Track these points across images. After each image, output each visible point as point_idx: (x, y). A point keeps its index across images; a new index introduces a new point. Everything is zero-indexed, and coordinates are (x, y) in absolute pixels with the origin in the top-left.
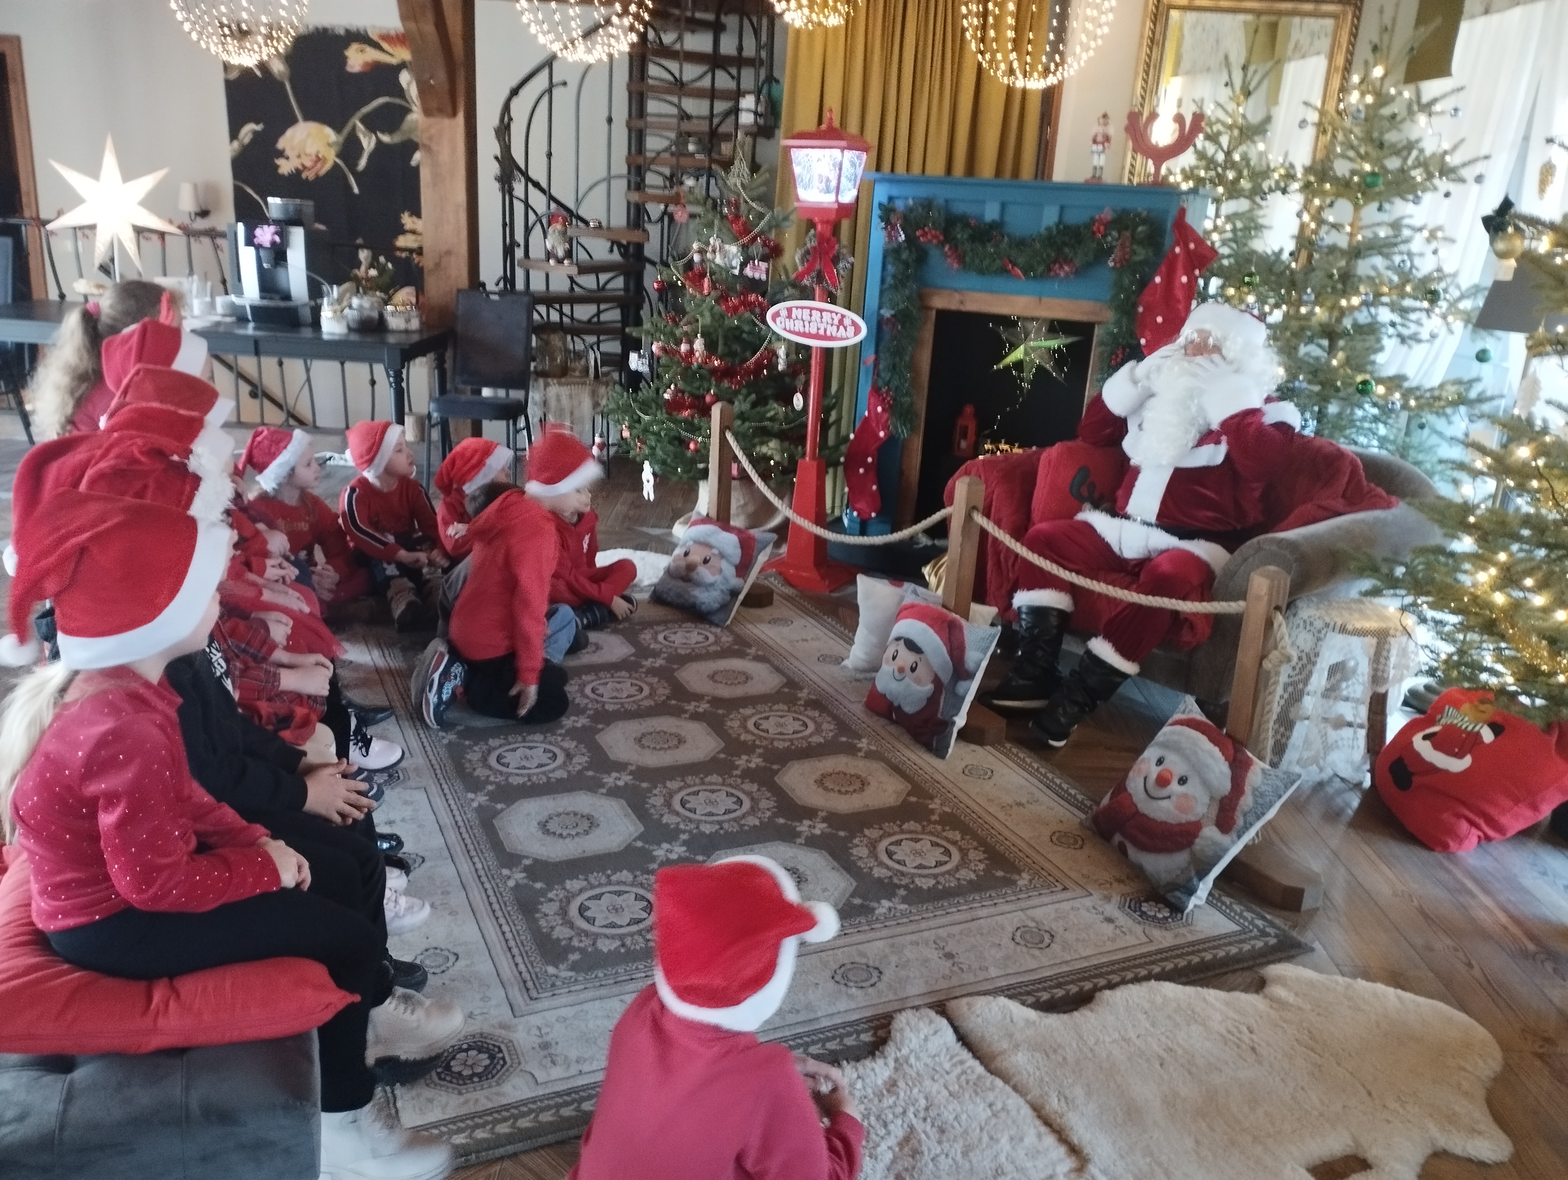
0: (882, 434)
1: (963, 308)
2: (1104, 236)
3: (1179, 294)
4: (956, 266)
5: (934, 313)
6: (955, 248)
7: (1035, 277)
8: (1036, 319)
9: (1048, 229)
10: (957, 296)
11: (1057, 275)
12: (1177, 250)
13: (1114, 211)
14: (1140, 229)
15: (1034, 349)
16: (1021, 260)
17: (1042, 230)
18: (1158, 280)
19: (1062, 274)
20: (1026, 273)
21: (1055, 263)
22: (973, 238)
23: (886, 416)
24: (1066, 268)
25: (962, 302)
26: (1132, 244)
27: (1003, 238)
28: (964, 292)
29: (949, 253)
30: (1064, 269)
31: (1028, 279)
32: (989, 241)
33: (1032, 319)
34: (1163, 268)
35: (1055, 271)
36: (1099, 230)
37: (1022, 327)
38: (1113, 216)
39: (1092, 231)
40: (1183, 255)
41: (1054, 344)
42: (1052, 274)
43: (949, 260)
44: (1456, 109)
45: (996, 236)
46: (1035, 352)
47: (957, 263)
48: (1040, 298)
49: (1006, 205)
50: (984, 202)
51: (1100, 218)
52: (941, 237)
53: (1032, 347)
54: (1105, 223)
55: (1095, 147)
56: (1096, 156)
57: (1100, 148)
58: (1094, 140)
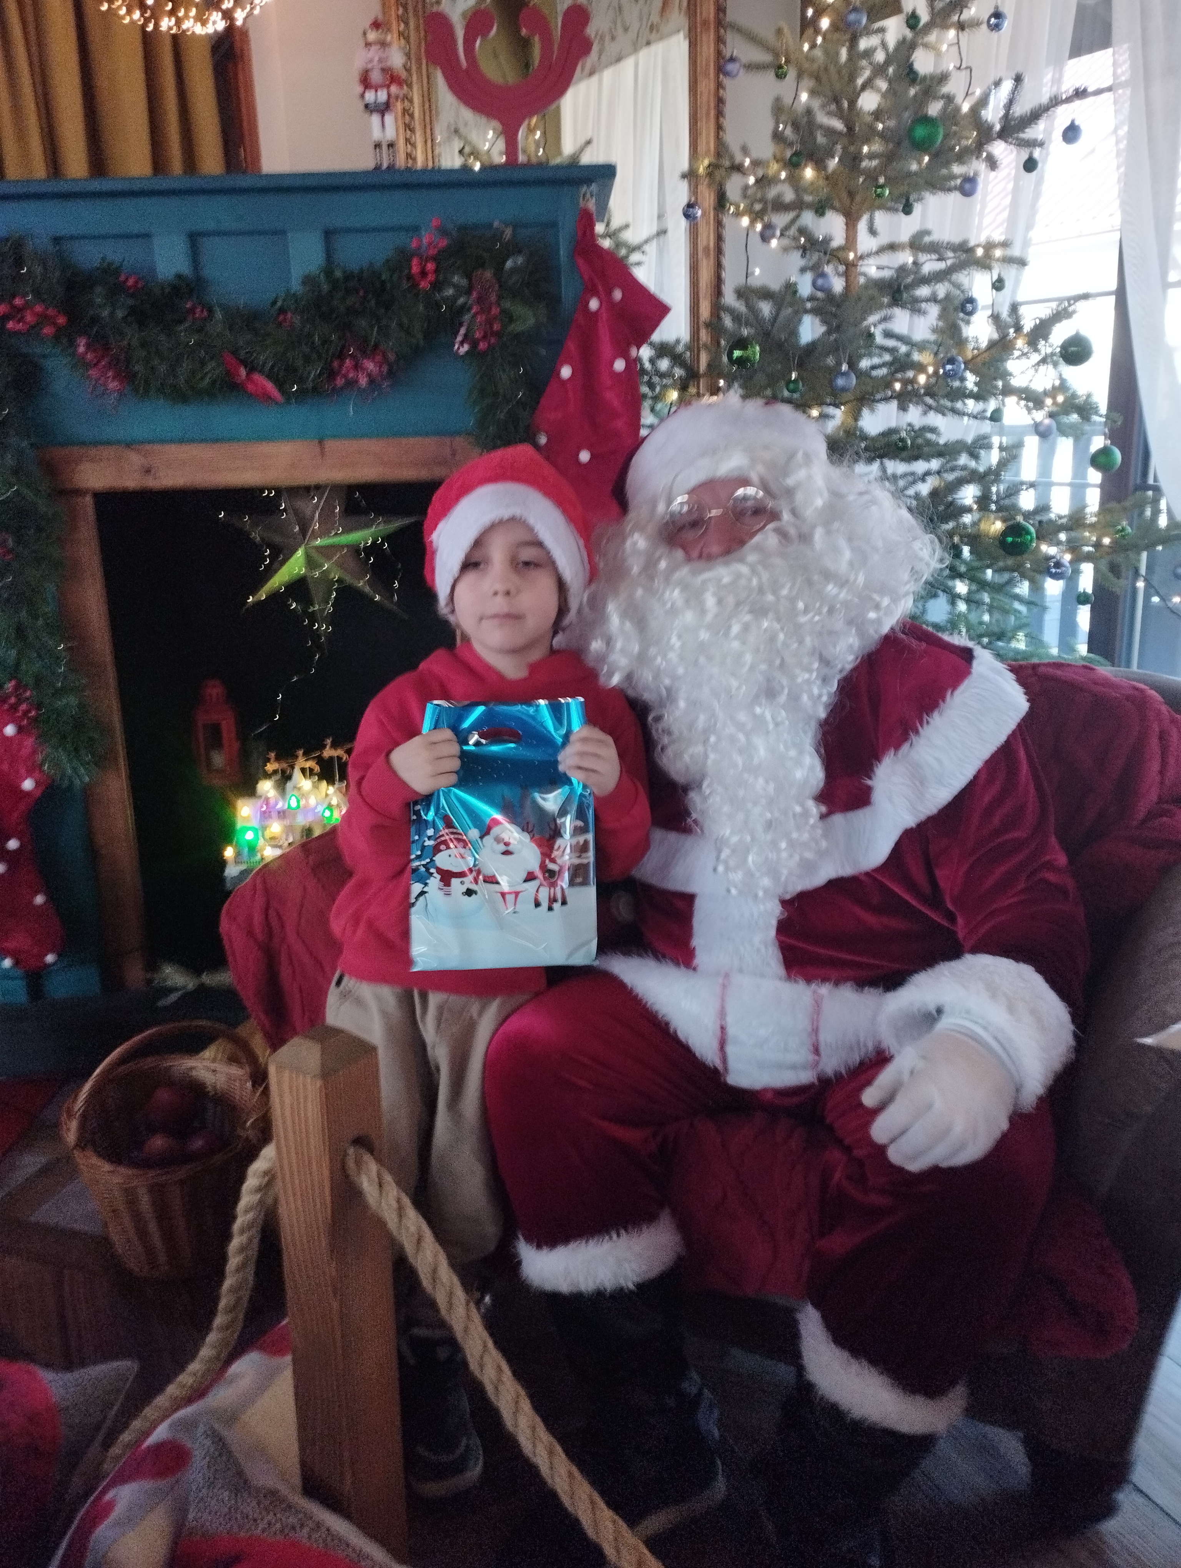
0: (28, 784)
1: (153, 484)
2: (437, 286)
3: (612, 397)
4: (113, 385)
5: (89, 500)
6: (101, 344)
7: (302, 395)
8: (318, 488)
9: (308, 280)
10: (135, 459)
11: (351, 384)
12: (594, 304)
13: (443, 231)
14: (509, 264)
15: (327, 551)
16: (263, 357)
17: (296, 286)
18: (566, 372)
19: (363, 381)
20: (281, 385)
21: (341, 356)
22: (139, 319)
23: (29, 741)
24: (370, 366)
25: (148, 471)
26: (500, 297)
27: (211, 311)
28: (148, 447)
29: (89, 356)
30: (364, 369)
31: (288, 401)
32: (180, 322)
33: (307, 490)
34: (571, 346)
35: (345, 376)
36: (423, 274)
37: (290, 511)
38: (445, 243)
39: (410, 277)
40: (604, 316)
41: (363, 536)
42: (340, 382)
43: (93, 372)
44: (997, 15)
45: (192, 310)
46: (328, 558)
47: (114, 378)
48: (321, 442)
49: (194, 239)
50: (147, 236)
51: (419, 247)
52: (61, 320)
53: (319, 549)
54: (434, 258)
55: (370, 96)
56: (375, 119)
57: (382, 96)
58: (366, 82)
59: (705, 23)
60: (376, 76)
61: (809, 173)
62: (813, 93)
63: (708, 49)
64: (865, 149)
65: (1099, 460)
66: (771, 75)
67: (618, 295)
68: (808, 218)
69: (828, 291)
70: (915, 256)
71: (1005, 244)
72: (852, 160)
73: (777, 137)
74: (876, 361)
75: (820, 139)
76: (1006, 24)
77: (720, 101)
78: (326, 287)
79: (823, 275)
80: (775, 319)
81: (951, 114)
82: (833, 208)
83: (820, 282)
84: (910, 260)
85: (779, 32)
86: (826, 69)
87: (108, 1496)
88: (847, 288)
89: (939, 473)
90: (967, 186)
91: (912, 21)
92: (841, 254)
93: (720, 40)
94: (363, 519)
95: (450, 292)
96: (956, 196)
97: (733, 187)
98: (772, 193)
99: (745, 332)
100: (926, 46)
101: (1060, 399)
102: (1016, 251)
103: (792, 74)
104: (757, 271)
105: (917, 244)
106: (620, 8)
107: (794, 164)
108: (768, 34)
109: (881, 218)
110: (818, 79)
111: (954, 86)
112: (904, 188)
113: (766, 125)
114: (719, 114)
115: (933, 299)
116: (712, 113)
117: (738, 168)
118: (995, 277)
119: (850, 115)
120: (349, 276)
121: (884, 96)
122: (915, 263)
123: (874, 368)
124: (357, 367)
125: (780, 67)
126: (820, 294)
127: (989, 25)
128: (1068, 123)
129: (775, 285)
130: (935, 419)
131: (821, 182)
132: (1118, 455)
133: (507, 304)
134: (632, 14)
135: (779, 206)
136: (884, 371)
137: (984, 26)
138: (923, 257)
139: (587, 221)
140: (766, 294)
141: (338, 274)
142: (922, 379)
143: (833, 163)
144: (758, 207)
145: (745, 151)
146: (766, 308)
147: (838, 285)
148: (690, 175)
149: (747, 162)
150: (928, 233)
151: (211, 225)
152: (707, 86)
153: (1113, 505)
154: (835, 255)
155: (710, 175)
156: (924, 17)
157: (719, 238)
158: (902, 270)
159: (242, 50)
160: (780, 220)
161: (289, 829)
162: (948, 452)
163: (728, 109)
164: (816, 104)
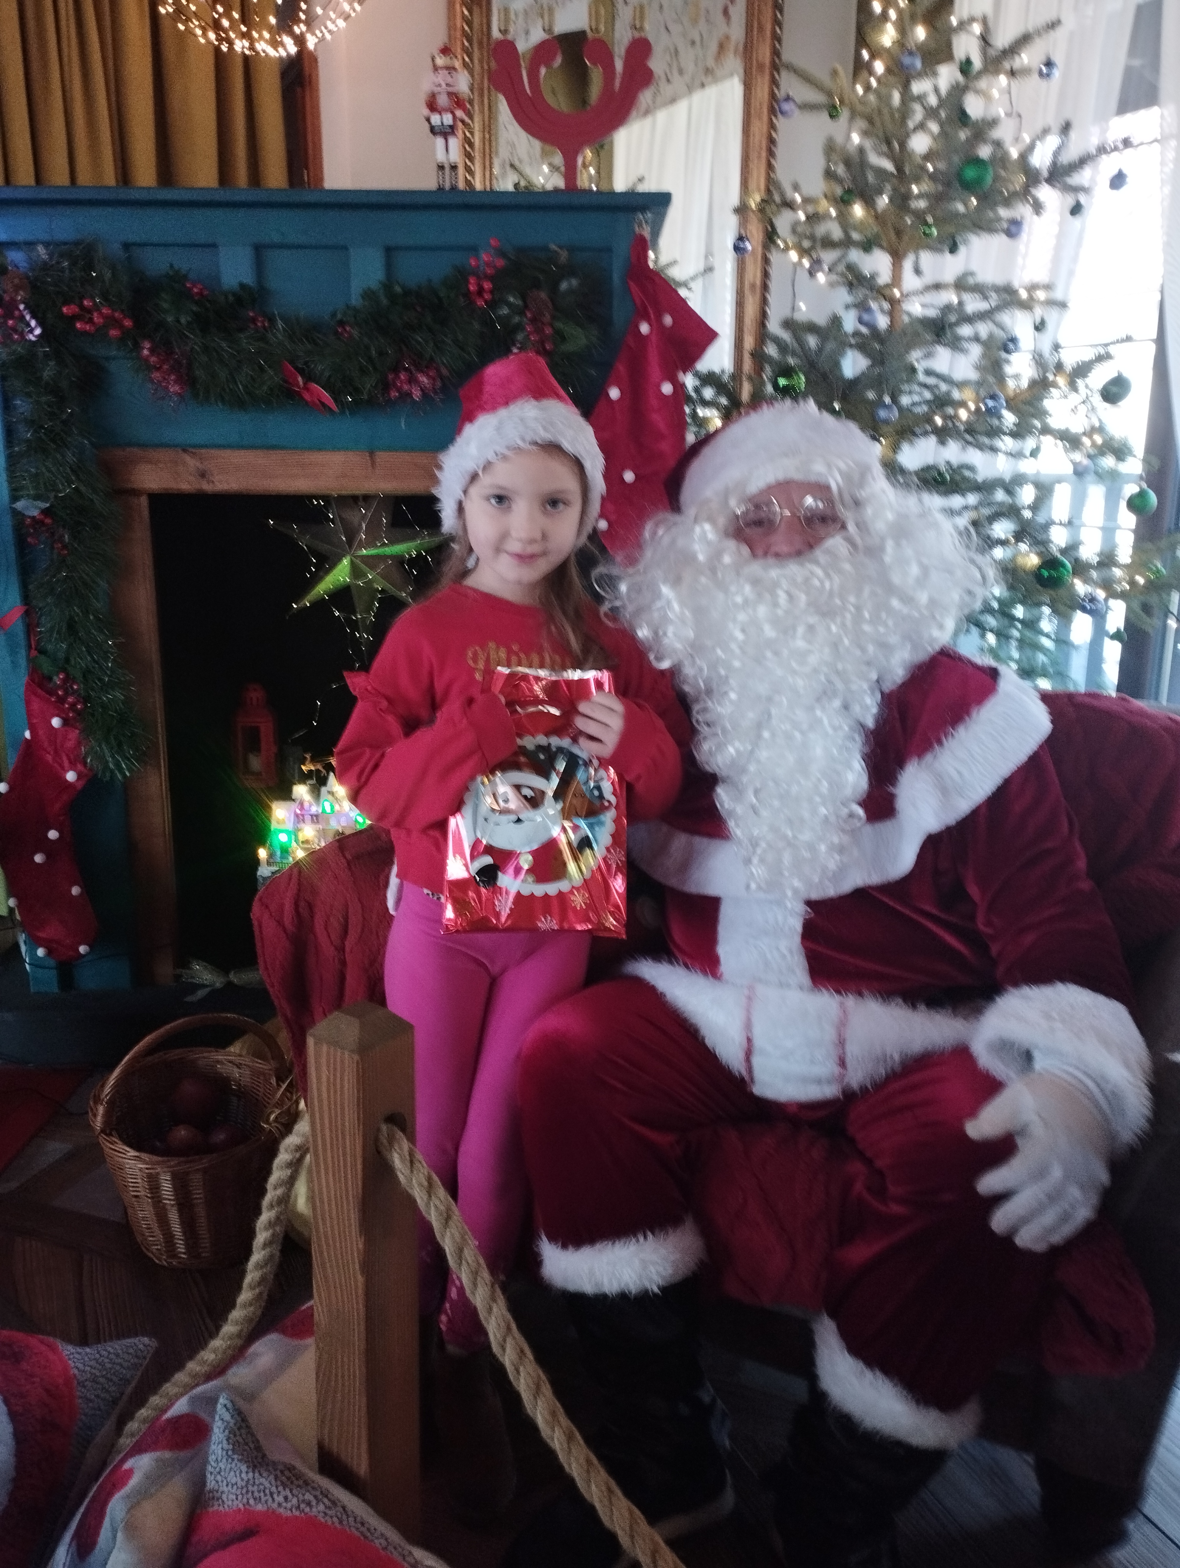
0: (71, 776)
1: (207, 487)
2: (493, 305)
3: (658, 420)
4: (174, 388)
5: (144, 501)
6: (164, 348)
7: (356, 408)
8: (367, 498)
9: (368, 295)
10: (191, 462)
11: (405, 397)
12: (644, 328)
13: (502, 254)
14: (564, 286)
15: (370, 562)
16: (320, 368)
17: (356, 300)
18: (614, 393)
19: (417, 394)
20: (337, 396)
21: (396, 369)
22: (202, 323)
23: (74, 734)
24: (424, 379)
25: (203, 475)
26: (553, 317)
27: (272, 320)
28: (203, 451)
29: (153, 359)
30: (418, 382)
31: (343, 412)
32: (241, 330)
33: (354, 500)
34: (621, 368)
35: (399, 390)
36: (480, 292)
37: (338, 521)
38: (501, 263)
39: (467, 294)
40: (654, 338)
41: (406, 548)
42: (394, 394)
43: (156, 375)
44: (1049, 64)
45: (254, 320)
46: (372, 567)
47: (176, 382)
48: (372, 454)
49: (259, 250)
50: (214, 246)
51: (478, 266)
52: (128, 323)
53: (364, 558)
54: (491, 278)
55: (436, 119)
56: (440, 141)
57: (448, 119)
58: (432, 106)
59: (761, 67)
60: (443, 100)
61: (858, 210)
62: (865, 134)
63: (762, 92)
64: (915, 189)
65: (1136, 504)
66: (825, 116)
67: (668, 320)
68: (855, 255)
69: (873, 327)
70: (959, 296)
71: (1048, 287)
72: (901, 200)
73: (829, 175)
74: (916, 398)
75: (871, 178)
76: (1056, 73)
77: (772, 141)
78: (385, 301)
79: (868, 310)
80: (820, 350)
81: (1000, 158)
82: (881, 247)
83: (866, 317)
84: (955, 301)
85: (834, 73)
86: (880, 112)
87: (127, 1465)
88: (892, 326)
89: (976, 508)
90: (1013, 229)
91: (966, 67)
92: (887, 292)
93: (774, 82)
94: (409, 531)
95: (505, 311)
96: (1003, 237)
97: (783, 222)
98: (821, 230)
99: (791, 361)
100: (977, 92)
101: (1099, 440)
102: (1058, 295)
103: (845, 114)
104: (803, 306)
105: (961, 285)
106: (676, 51)
107: (843, 202)
108: (823, 76)
109: (926, 258)
110: (870, 121)
111: (1004, 132)
112: (951, 229)
113: (818, 163)
114: (771, 153)
115: (976, 339)
116: (764, 154)
117: (790, 205)
118: (1038, 320)
119: (900, 158)
120: (407, 292)
121: (935, 138)
122: (961, 303)
123: (914, 404)
124: (412, 380)
125: (834, 107)
126: (864, 330)
127: (1041, 74)
128: (1115, 172)
129: (821, 320)
130: (975, 457)
131: (871, 221)
132: (1153, 498)
133: (559, 325)
134: (688, 58)
135: (828, 243)
136: (925, 408)
137: (1036, 76)
138: (967, 297)
139: (641, 246)
140: (812, 328)
141: (398, 289)
142: (963, 414)
143: (884, 201)
144: (806, 244)
145: (796, 188)
146: (812, 341)
147: (883, 322)
148: (741, 210)
149: (798, 199)
150: (972, 274)
151: (276, 238)
152: (759, 128)
153: (1149, 546)
154: (882, 293)
155: (761, 210)
156: (977, 63)
157: (766, 275)
158: (947, 309)
159: (310, 75)
160: (828, 257)
161: (322, 833)
162: (985, 488)
163: (779, 151)
164: (868, 145)
